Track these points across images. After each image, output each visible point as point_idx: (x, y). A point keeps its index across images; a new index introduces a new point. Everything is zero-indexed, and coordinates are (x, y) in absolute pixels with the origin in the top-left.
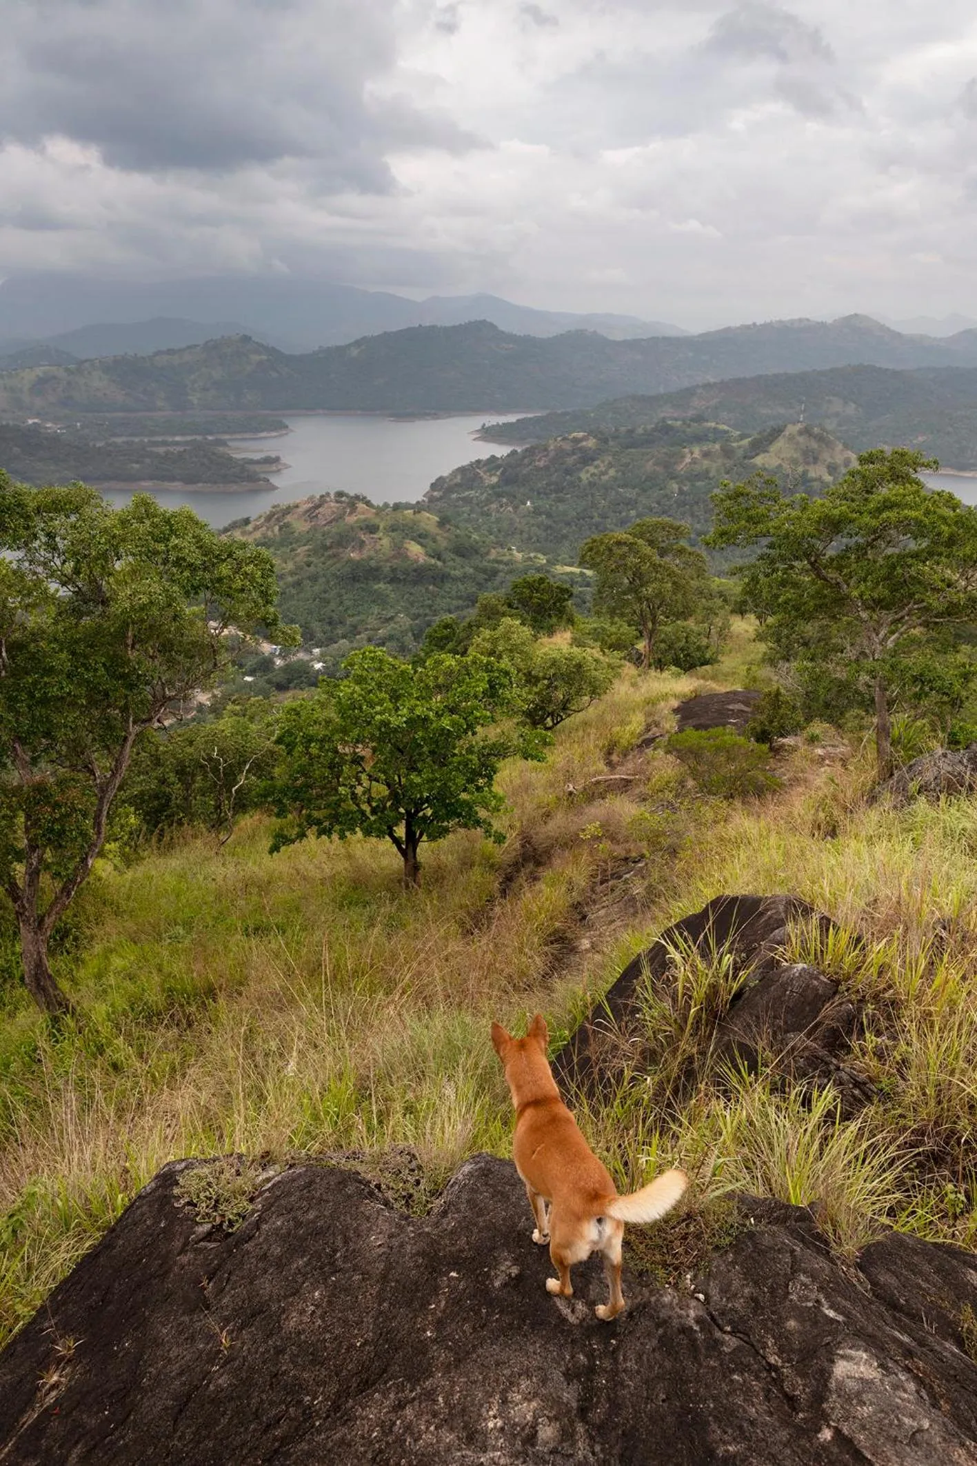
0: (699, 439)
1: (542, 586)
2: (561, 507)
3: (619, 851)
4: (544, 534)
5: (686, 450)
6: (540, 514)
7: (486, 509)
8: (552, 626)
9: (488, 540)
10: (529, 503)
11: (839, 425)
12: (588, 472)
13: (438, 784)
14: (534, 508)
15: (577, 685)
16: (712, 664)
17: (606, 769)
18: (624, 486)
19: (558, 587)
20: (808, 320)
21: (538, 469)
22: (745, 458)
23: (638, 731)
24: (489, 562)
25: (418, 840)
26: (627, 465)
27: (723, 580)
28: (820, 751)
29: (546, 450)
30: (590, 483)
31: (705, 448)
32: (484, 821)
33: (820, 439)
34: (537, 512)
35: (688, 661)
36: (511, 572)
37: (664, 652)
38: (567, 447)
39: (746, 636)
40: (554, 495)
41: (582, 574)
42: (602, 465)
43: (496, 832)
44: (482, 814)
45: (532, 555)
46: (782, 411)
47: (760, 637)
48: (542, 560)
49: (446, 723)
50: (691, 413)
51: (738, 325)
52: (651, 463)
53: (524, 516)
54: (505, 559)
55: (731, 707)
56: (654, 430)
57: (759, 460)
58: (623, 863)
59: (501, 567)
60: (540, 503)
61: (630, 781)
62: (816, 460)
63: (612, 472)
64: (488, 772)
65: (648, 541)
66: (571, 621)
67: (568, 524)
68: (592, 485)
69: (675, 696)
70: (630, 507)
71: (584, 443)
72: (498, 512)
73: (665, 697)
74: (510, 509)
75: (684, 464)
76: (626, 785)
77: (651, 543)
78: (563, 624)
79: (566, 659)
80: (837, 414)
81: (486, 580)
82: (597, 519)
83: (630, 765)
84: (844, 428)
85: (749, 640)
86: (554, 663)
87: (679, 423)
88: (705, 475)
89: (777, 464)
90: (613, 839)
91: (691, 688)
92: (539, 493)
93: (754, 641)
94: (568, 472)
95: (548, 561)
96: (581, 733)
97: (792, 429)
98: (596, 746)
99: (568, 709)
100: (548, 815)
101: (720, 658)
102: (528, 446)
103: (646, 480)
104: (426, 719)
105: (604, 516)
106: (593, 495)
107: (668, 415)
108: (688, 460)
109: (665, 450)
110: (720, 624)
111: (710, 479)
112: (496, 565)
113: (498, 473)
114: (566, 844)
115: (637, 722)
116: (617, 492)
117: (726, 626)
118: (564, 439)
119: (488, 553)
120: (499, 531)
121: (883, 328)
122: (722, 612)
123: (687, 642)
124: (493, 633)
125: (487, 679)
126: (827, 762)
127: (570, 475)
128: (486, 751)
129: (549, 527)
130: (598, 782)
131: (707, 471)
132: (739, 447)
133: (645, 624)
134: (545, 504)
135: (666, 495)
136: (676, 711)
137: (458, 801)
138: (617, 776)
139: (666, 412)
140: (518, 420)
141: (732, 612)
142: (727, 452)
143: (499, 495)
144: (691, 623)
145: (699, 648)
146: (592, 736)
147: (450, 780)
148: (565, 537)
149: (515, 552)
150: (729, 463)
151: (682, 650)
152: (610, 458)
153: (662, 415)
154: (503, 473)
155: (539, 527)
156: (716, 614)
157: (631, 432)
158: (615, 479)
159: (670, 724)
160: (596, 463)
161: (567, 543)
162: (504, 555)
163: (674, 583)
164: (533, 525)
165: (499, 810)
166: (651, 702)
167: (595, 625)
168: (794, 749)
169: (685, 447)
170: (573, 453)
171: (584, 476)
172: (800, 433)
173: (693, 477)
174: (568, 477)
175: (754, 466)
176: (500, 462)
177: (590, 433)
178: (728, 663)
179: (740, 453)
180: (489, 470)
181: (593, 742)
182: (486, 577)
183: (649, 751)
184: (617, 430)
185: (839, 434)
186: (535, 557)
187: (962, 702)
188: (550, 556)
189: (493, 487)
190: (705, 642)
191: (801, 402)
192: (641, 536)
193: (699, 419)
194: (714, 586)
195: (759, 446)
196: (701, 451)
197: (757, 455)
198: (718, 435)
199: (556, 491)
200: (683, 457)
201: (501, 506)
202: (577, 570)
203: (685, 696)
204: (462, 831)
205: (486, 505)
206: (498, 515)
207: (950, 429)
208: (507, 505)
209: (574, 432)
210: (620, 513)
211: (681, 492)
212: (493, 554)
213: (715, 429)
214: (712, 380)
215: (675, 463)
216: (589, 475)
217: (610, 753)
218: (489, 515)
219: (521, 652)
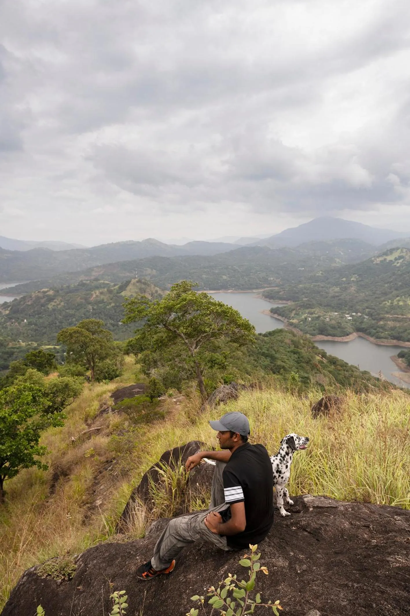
0: (97, 288)
1: (41, 354)
2: (41, 321)
3: (103, 459)
4: (35, 333)
5: (93, 292)
6: (32, 325)
7: (4, 325)
8: (47, 371)
9: (7, 339)
10: (25, 321)
11: (151, 278)
12: (51, 305)
13: (14, 447)
14: (28, 322)
15: (67, 393)
16: (120, 376)
17: (87, 427)
18: (69, 309)
19: (48, 354)
20: (132, 241)
21: (28, 305)
22: (117, 293)
23: (97, 408)
24: (9, 349)
25: (3, 480)
26: (68, 300)
27: (118, 342)
28: (175, 400)
29: (31, 297)
30: (53, 309)
31: (101, 291)
32: (37, 462)
33: (145, 284)
34: (30, 324)
35: (111, 377)
36: (20, 352)
37: (99, 374)
38: (40, 295)
39: (131, 363)
40: (37, 316)
41: (55, 348)
42: (57, 301)
43: (43, 466)
44: (36, 458)
45: (30, 343)
46: (128, 274)
47: (137, 362)
48: (35, 344)
49: (15, 417)
50: (93, 278)
51: (107, 243)
52: (79, 298)
53: (24, 327)
54: (18, 346)
55: (134, 391)
56: (78, 285)
57: (123, 294)
58: (106, 463)
59: (15, 350)
60: (31, 320)
61: (99, 429)
62: (145, 292)
63: (62, 304)
64: (36, 438)
65: (86, 329)
66: (56, 368)
67: (45, 327)
68: (54, 310)
69: (109, 391)
70: (72, 317)
71: (48, 293)
72: (11, 325)
73: (105, 392)
74: (17, 324)
75: (93, 298)
76: (98, 431)
77: (88, 330)
78: (52, 370)
79: (60, 382)
80: (150, 274)
81: (8, 357)
82: (58, 324)
83: (98, 423)
84: (153, 279)
85: (133, 364)
86: (55, 385)
87: (88, 282)
88: (102, 301)
89: (130, 295)
90: (99, 455)
91: (115, 387)
92: (30, 316)
93: (135, 364)
94: (42, 305)
95: (38, 344)
96: (71, 414)
97: (133, 281)
98: (80, 418)
99: (64, 404)
100: (64, 454)
101: (123, 373)
102: (22, 296)
103: (78, 306)
104: (5, 417)
105: (61, 322)
106: (55, 314)
107: (83, 279)
108: (94, 296)
109: (84, 293)
110: (120, 360)
111: (105, 303)
112: (13, 350)
113: (9, 309)
114: (77, 463)
115: (96, 405)
116: (66, 312)
117: (123, 360)
118: (39, 292)
119: (8, 344)
120: (12, 334)
121: (161, 243)
122: (120, 355)
123: (108, 369)
124: (23, 377)
125: (31, 394)
126: (178, 403)
127: (44, 307)
128: (34, 428)
129: (36, 330)
130: (85, 433)
131: (103, 300)
132: (115, 289)
133: (90, 364)
134: (33, 320)
135: (87, 311)
136: (111, 397)
137: (24, 454)
138: (93, 429)
139: (82, 278)
140: (16, 286)
141: (124, 354)
142: (110, 292)
143: (11, 319)
144: (108, 361)
145: (113, 371)
146: (77, 415)
147: (20, 444)
148: (45, 333)
149: (21, 343)
150: (111, 296)
151: (106, 372)
152: (61, 298)
153: (80, 279)
154: (11, 309)
155: (31, 330)
156: (118, 356)
157: (68, 287)
158: (64, 306)
159: (111, 402)
160: (55, 301)
161: (46, 335)
162: (17, 345)
163: (101, 345)
164: (29, 330)
165: (44, 454)
166: (100, 395)
167: (66, 368)
168: (164, 401)
169: (92, 291)
170: (44, 297)
171: (50, 307)
172: (138, 282)
173: (98, 302)
174: (43, 308)
175: (122, 296)
176: (9, 304)
177: (51, 289)
178: (126, 375)
179: (115, 291)
180: (5, 308)
181: (78, 416)
182: (8, 356)
183: (105, 415)
184: (62, 286)
185: (152, 282)
186: (31, 344)
187: (226, 367)
188: (39, 342)
189: (7, 315)
190: (115, 368)
191: (135, 271)
192: (83, 327)
193: (97, 280)
194: (114, 345)
195: (123, 288)
196: (99, 292)
197: (122, 291)
198: (105, 285)
199: (38, 314)
200: (92, 295)
201: (12, 323)
202: (52, 347)
203: (113, 390)
204: (25, 470)
205: (5, 323)
206: (11, 328)
207: (190, 277)
208: (15, 322)
209: (43, 289)
210: (68, 320)
211: (93, 309)
212: (11, 345)
213: (103, 283)
214: (100, 265)
215: (89, 298)
216: (52, 306)
217: (86, 421)
218: (6, 328)
219: (39, 383)
